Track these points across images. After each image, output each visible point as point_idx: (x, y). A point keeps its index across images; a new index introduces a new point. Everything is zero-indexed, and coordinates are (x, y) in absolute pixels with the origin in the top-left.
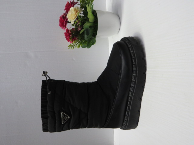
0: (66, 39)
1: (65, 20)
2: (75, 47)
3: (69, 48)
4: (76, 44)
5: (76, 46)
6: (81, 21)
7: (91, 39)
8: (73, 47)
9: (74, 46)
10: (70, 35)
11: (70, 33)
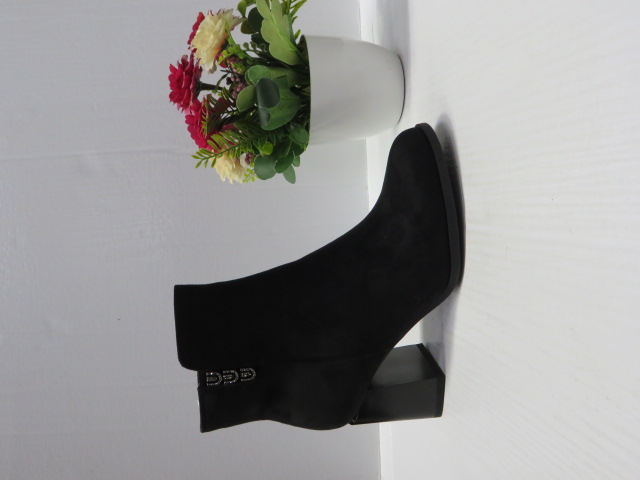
3: (199, 164)
8: (211, 160)
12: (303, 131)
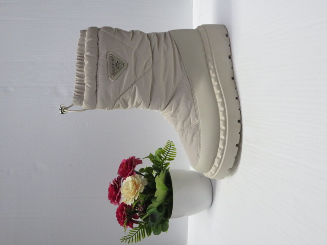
0: (118, 222)
1: (118, 195)
2: (132, 240)
3: (122, 241)
4: (135, 234)
5: (134, 237)
8: (128, 240)
10: (124, 217)
11: (125, 214)
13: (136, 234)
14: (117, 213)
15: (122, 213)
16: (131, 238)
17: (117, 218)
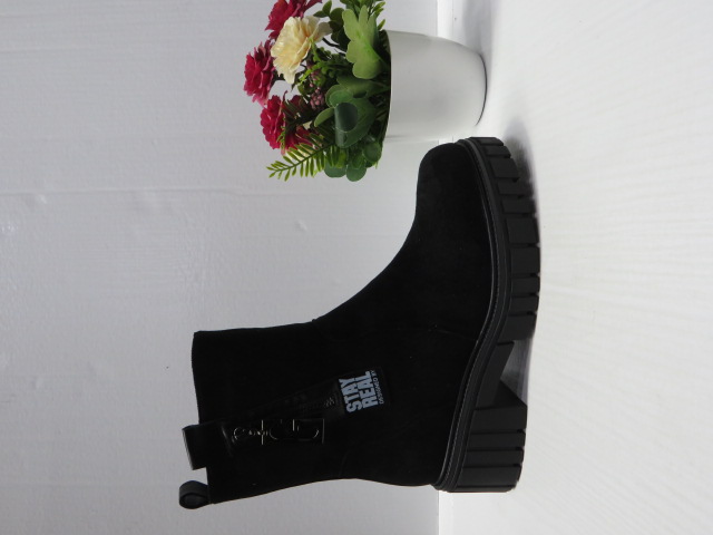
0: (264, 137)
2: (294, 172)
3: (273, 174)
4: (301, 162)
5: (299, 167)
6: (324, 71)
7: (363, 143)
8: (285, 173)
9: (290, 168)
10: (281, 123)
11: (282, 115)
12: (377, 145)
13: (305, 163)
14: (264, 115)
15: (274, 117)
16: (292, 169)
17: (262, 128)
